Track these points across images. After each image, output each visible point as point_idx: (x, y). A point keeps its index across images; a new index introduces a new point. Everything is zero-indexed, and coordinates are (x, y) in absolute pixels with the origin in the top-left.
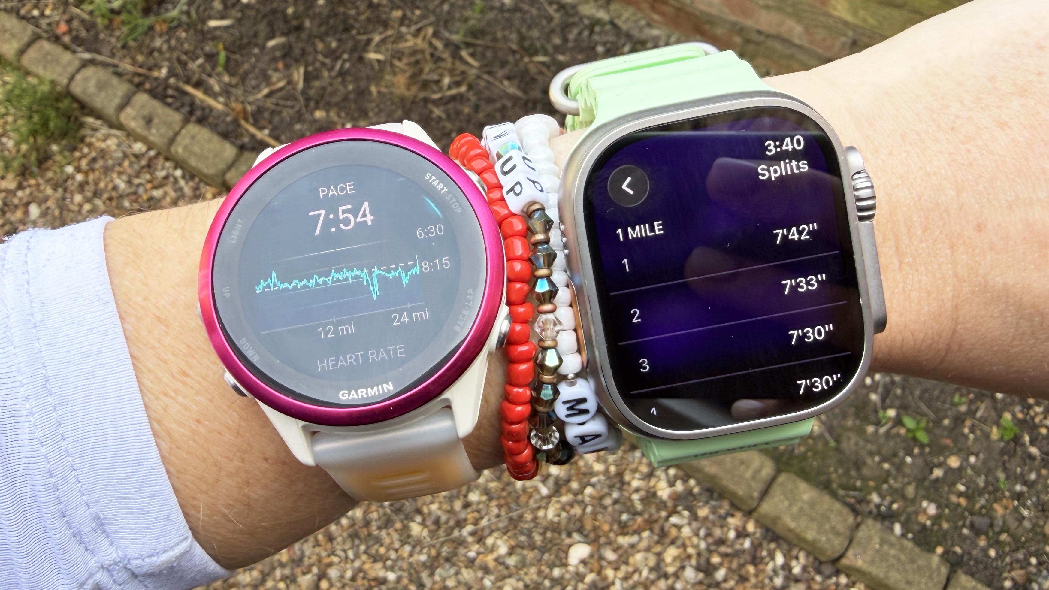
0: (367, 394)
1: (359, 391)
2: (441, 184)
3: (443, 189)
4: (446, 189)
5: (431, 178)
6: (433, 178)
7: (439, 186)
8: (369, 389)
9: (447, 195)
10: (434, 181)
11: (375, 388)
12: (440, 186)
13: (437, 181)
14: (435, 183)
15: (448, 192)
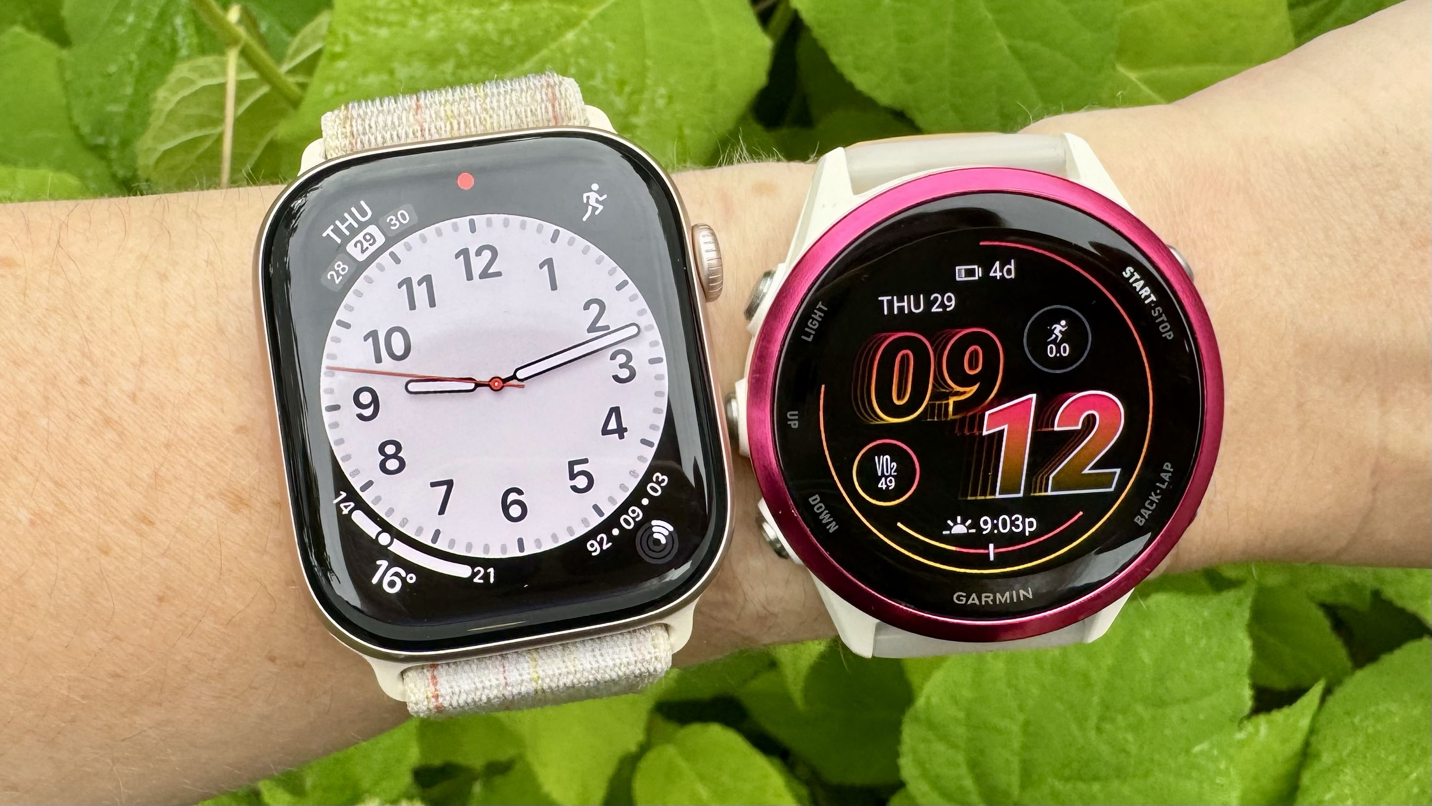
0: (994, 600)
1: (984, 595)
2: (1147, 288)
3: (1148, 297)
4: (1153, 298)
5: (1132, 275)
6: (1137, 276)
7: (1143, 291)
8: (998, 595)
9: (1154, 308)
10: (1136, 281)
11: (1007, 594)
12: (1146, 292)
13: (1142, 282)
14: (1138, 285)
15: (1157, 304)
